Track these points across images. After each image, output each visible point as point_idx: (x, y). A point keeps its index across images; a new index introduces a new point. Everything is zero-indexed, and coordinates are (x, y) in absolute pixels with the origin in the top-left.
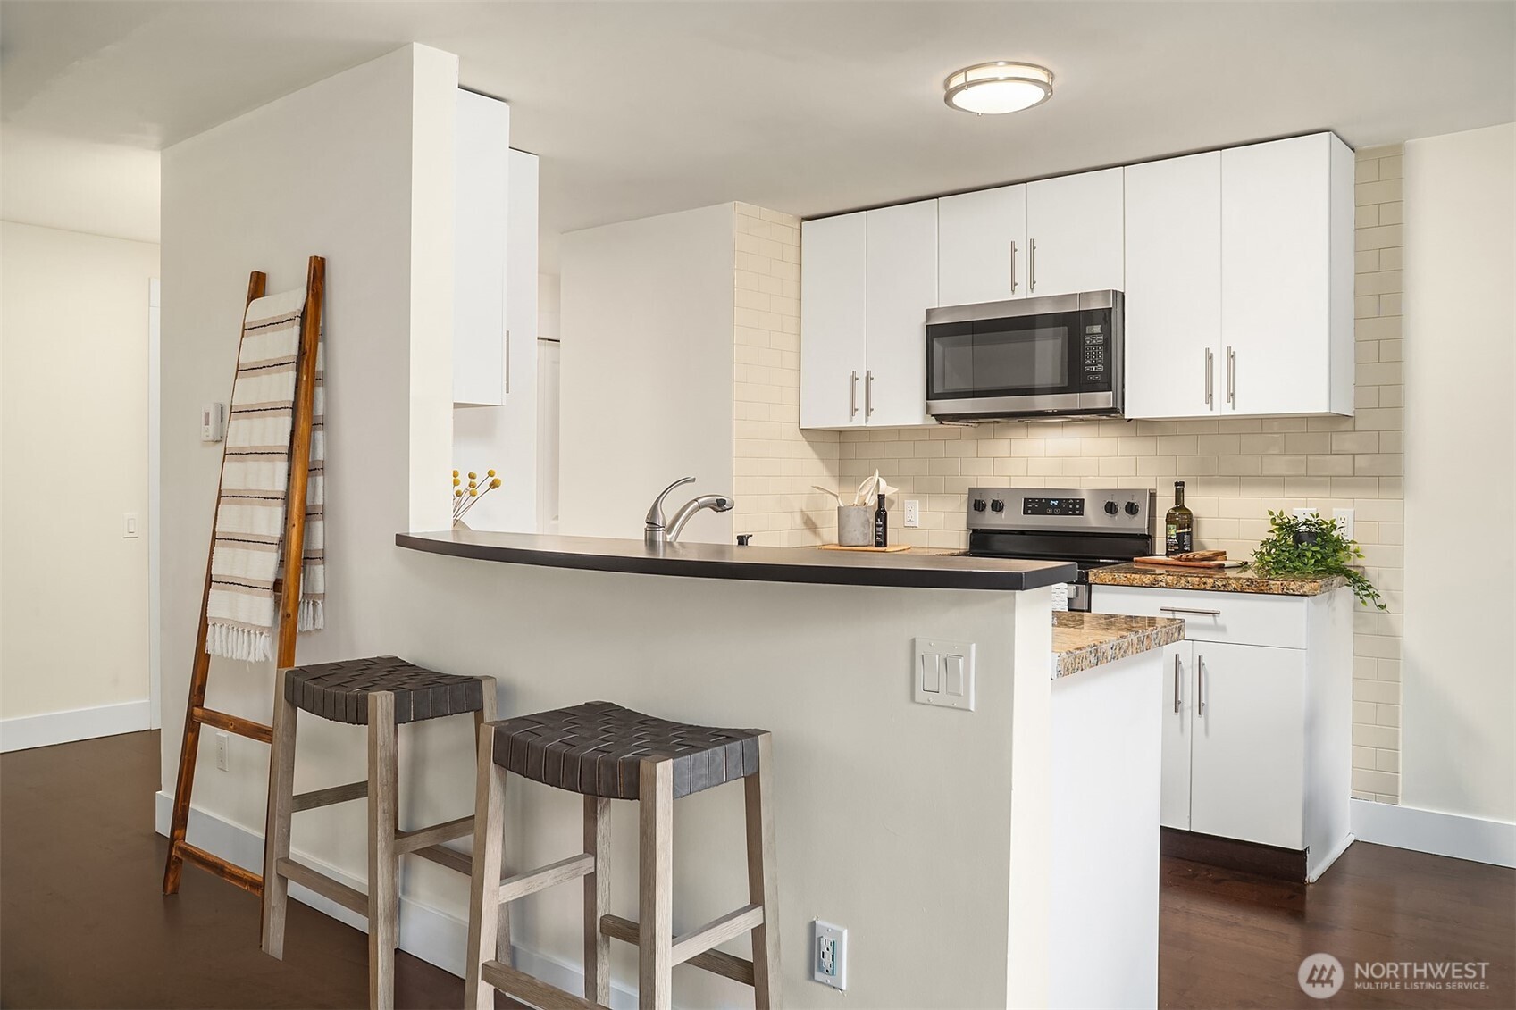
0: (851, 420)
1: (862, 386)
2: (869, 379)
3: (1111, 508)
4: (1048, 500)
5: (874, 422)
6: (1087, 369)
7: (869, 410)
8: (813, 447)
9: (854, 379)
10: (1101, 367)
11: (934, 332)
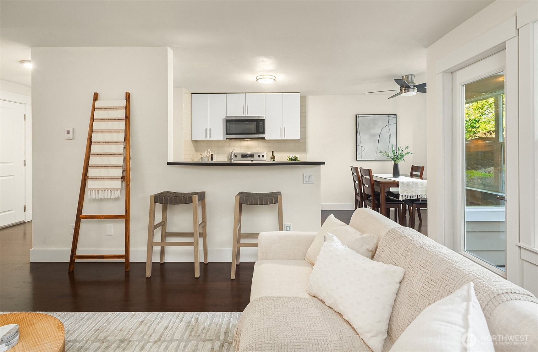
0: (205, 138)
1: (209, 131)
2: (210, 130)
3: (259, 156)
4: (247, 155)
5: (210, 139)
6: (260, 130)
7: (210, 137)
8: (193, 144)
9: (206, 130)
10: (262, 130)
11: (227, 121)
